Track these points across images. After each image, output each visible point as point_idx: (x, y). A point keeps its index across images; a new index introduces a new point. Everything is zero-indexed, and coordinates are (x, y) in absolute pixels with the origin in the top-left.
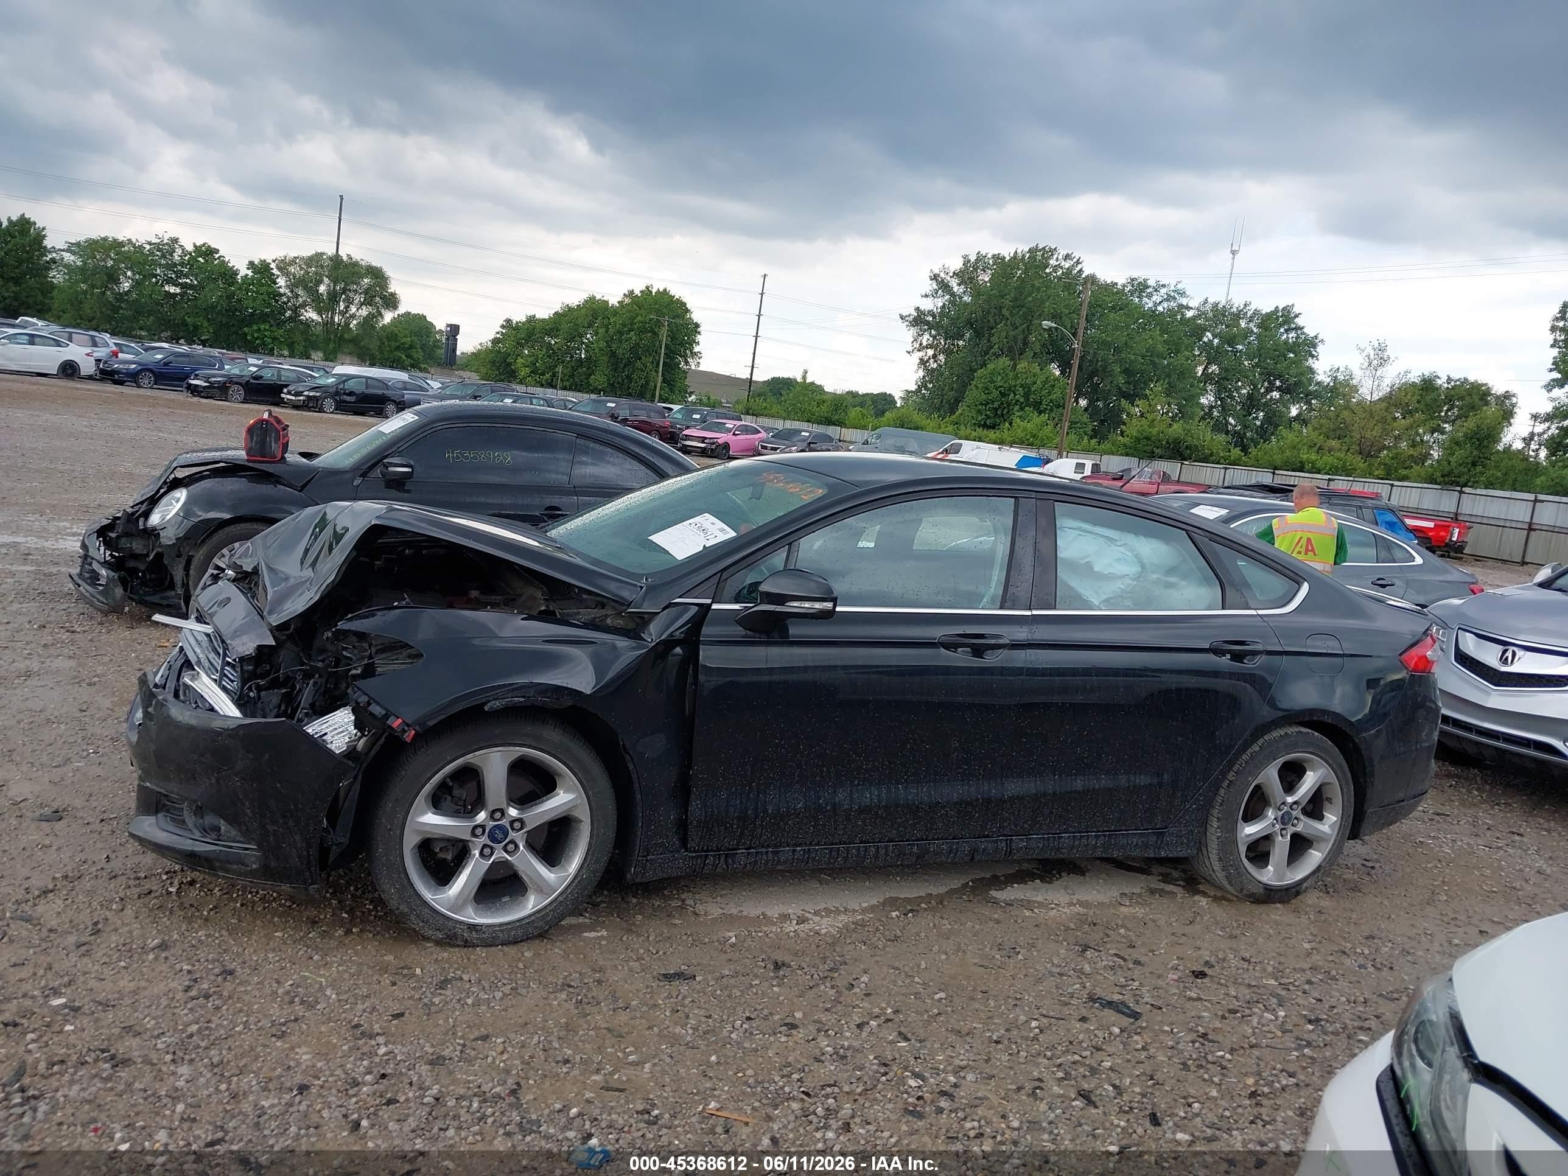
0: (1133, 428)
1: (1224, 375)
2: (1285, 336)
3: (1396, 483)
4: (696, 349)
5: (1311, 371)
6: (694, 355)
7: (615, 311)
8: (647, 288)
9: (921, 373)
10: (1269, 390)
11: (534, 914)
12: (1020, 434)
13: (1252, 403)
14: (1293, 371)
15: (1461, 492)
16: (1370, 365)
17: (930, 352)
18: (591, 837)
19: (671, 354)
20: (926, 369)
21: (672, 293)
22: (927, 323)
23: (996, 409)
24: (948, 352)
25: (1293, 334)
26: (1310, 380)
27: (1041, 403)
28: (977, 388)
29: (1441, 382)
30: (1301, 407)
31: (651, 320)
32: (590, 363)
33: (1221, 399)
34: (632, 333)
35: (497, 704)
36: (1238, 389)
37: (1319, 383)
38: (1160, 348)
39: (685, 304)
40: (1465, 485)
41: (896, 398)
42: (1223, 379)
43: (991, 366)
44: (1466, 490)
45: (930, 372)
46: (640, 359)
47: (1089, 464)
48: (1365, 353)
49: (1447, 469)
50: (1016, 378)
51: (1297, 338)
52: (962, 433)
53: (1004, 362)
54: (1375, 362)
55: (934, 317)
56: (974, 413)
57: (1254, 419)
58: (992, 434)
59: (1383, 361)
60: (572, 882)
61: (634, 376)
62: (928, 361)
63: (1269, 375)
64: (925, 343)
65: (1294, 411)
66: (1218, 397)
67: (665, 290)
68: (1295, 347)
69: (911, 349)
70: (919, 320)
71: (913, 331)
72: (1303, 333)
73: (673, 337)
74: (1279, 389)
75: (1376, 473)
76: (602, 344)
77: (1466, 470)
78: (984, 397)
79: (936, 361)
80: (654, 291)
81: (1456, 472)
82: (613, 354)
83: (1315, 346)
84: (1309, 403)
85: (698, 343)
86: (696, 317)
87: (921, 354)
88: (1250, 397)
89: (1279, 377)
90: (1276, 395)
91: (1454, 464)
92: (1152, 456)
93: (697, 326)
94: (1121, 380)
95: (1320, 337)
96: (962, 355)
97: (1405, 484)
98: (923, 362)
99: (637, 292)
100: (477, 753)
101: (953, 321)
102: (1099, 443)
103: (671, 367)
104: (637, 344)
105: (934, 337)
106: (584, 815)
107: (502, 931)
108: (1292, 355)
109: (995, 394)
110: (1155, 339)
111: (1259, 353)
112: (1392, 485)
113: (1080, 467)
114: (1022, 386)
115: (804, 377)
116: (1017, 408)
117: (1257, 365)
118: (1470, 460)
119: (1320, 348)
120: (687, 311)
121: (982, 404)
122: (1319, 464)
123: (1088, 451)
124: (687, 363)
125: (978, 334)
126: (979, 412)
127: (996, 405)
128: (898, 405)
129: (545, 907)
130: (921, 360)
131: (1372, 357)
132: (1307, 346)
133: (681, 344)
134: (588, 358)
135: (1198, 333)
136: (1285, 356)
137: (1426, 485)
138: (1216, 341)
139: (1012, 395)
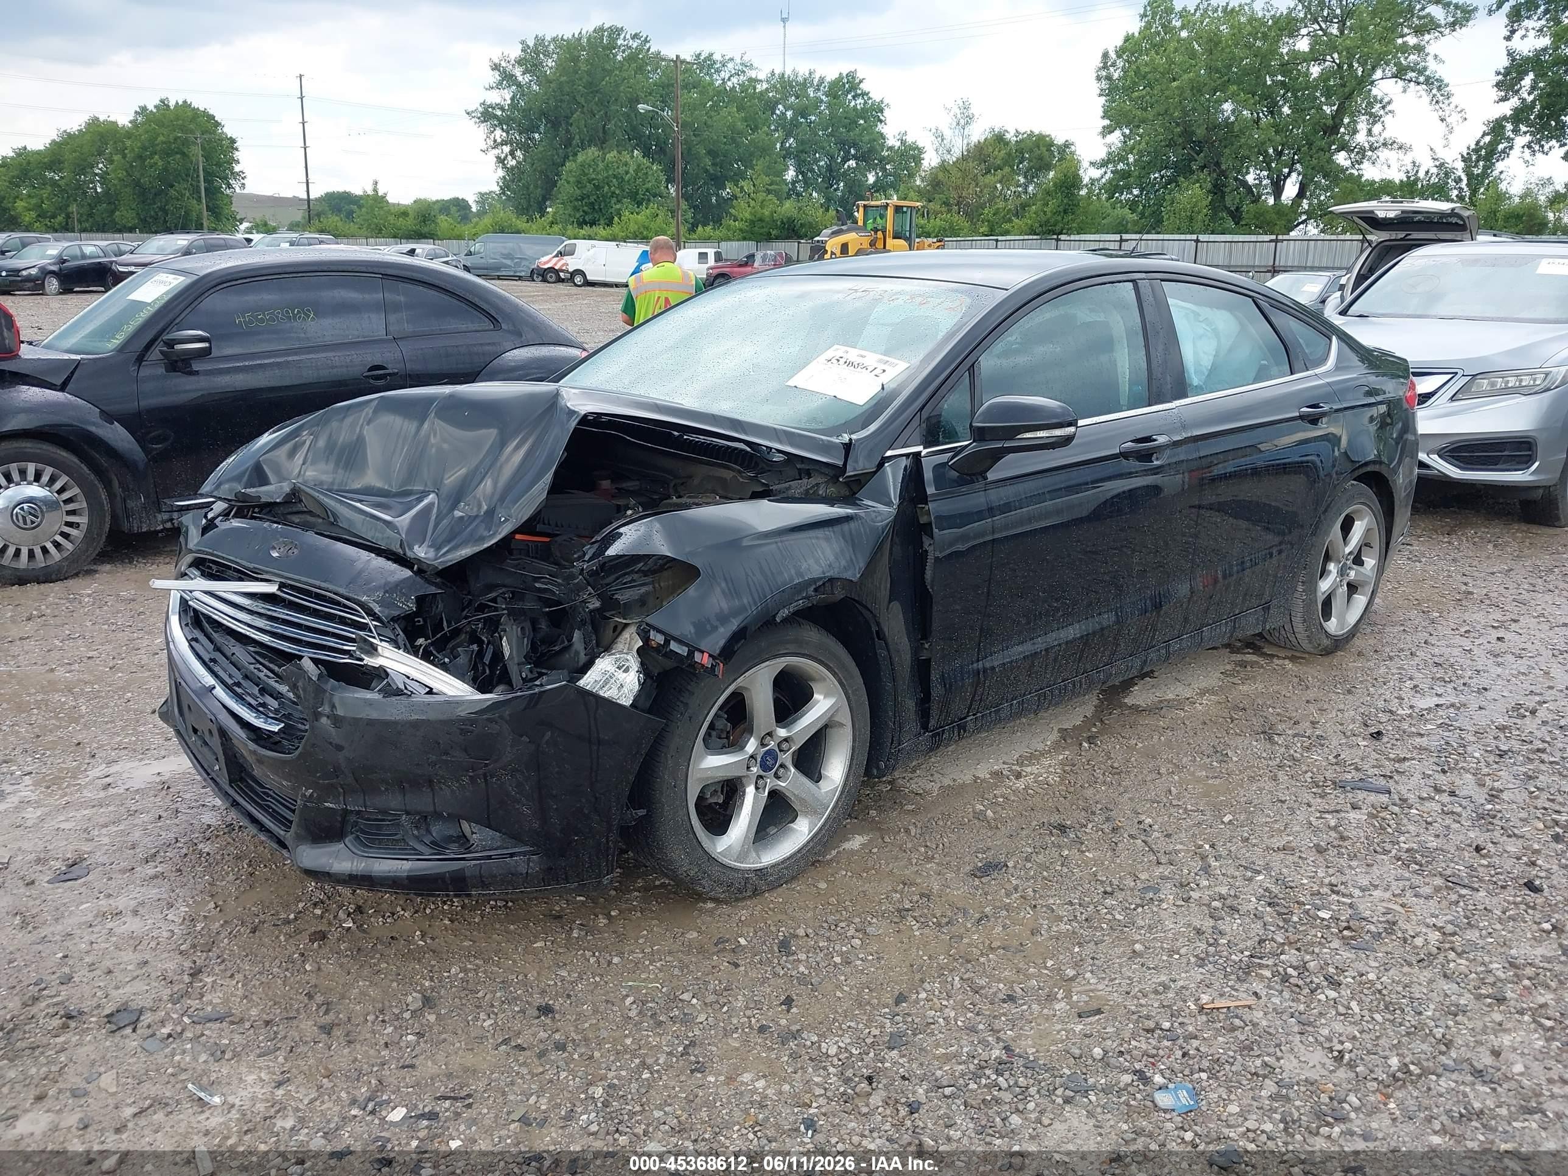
0: (743, 211)
1: (801, 148)
2: (853, 104)
3: (1000, 238)
4: (237, 168)
5: (882, 136)
6: (236, 175)
7: (128, 134)
8: (162, 101)
9: (501, 173)
10: (845, 160)
11: (812, 839)
12: (633, 227)
13: (832, 174)
14: (866, 138)
15: (1058, 240)
16: (958, 124)
17: (507, 149)
18: (854, 741)
19: (209, 177)
20: (504, 167)
21: (195, 105)
22: (495, 117)
23: (592, 204)
24: (525, 147)
25: (860, 101)
26: (883, 145)
27: (637, 193)
28: (568, 182)
29: (1010, 136)
30: (877, 174)
31: (176, 139)
32: (110, 198)
33: (802, 173)
34: (157, 157)
35: (784, 613)
36: (817, 161)
37: (891, 148)
38: (740, 125)
39: (213, 117)
40: (1061, 233)
41: (470, 203)
42: (802, 152)
43: (580, 158)
44: (1063, 237)
45: (509, 170)
46: (172, 186)
47: (711, 252)
48: (952, 114)
49: (1044, 219)
50: (607, 168)
51: (865, 103)
52: (569, 232)
53: (593, 152)
54: (962, 122)
55: (502, 109)
56: (569, 211)
57: (836, 190)
58: (600, 230)
59: (969, 119)
60: (842, 792)
61: (169, 207)
62: (505, 159)
63: (843, 144)
64: (499, 140)
65: (871, 179)
66: (799, 171)
67: (185, 102)
68: (864, 113)
69: (484, 147)
70: (487, 115)
71: (483, 128)
72: (869, 98)
73: (207, 157)
74: (855, 157)
75: (981, 230)
76: (122, 174)
77: (1059, 218)
78: (578, 192)
79: (514, 158)
80: (172, 104)
81: (1052, 221)
82: (137, 184)
83: (882, 111)
84: (884, 170)
85: (238, 162)
86: (229, 130)
87: (497, 152)
88: (829, 168)
89: (854, 145)
90: (852, 163)
91: (1049, 214)
92: (769, 238)
93: (233, 141)
94: (708, 161)
95: (886, 102)
96: (541, 149)
97: (1008, 238)
98: (501, 161)
99: (151, 107)
100: (747, 674)
101: (526, 112)
102: (714, 229)
103: (213, 192)
104: (166, 169)
105: (508, 133)
106: (845, 717)
107: (786, 868)
108: (862, 122)
109: (590, 187)
110: (730, 115)
111: (833, 121)
112: (997, 241)
113: (703, 256)
114: (615, 176)
115: (375, 190)
116: (614, 200)
117: (831, 135)
118: (1061, 209)
119: (886, 112)
120: (218, 124)
121: (577, 200)
122: (929, 227)
123: (706, 240)
124: (229, 186)
125: (554, 124)
126: (576, 209)
127: (592, 199)
128: (474, 209)
129: (821, 829)
130: (498, 158)
131: (959, 116)
132: (874, 112)
133: (219, 165)
134: (106, 193)
135: (771, 106)
136: (856, 122)
137: (1026, 237)
138: (789, 114)
139: (607, 187)
